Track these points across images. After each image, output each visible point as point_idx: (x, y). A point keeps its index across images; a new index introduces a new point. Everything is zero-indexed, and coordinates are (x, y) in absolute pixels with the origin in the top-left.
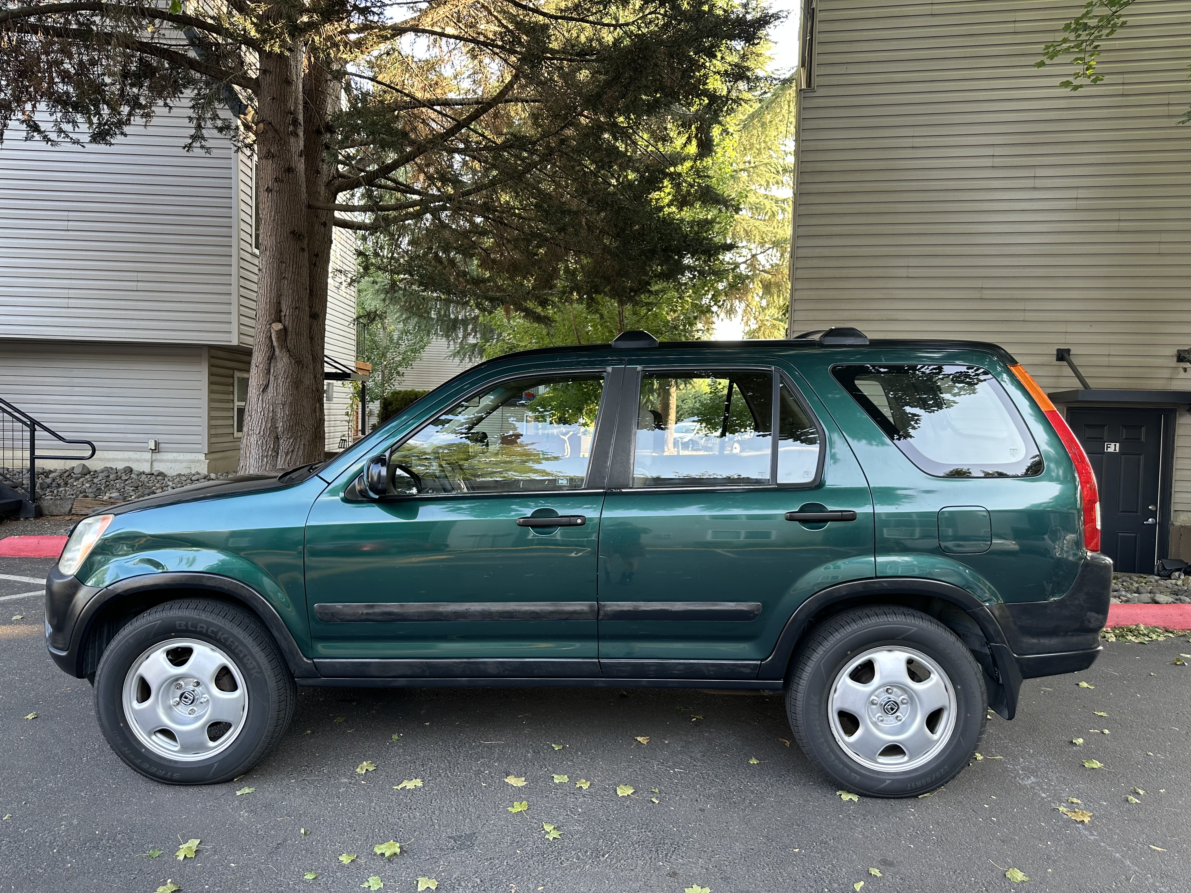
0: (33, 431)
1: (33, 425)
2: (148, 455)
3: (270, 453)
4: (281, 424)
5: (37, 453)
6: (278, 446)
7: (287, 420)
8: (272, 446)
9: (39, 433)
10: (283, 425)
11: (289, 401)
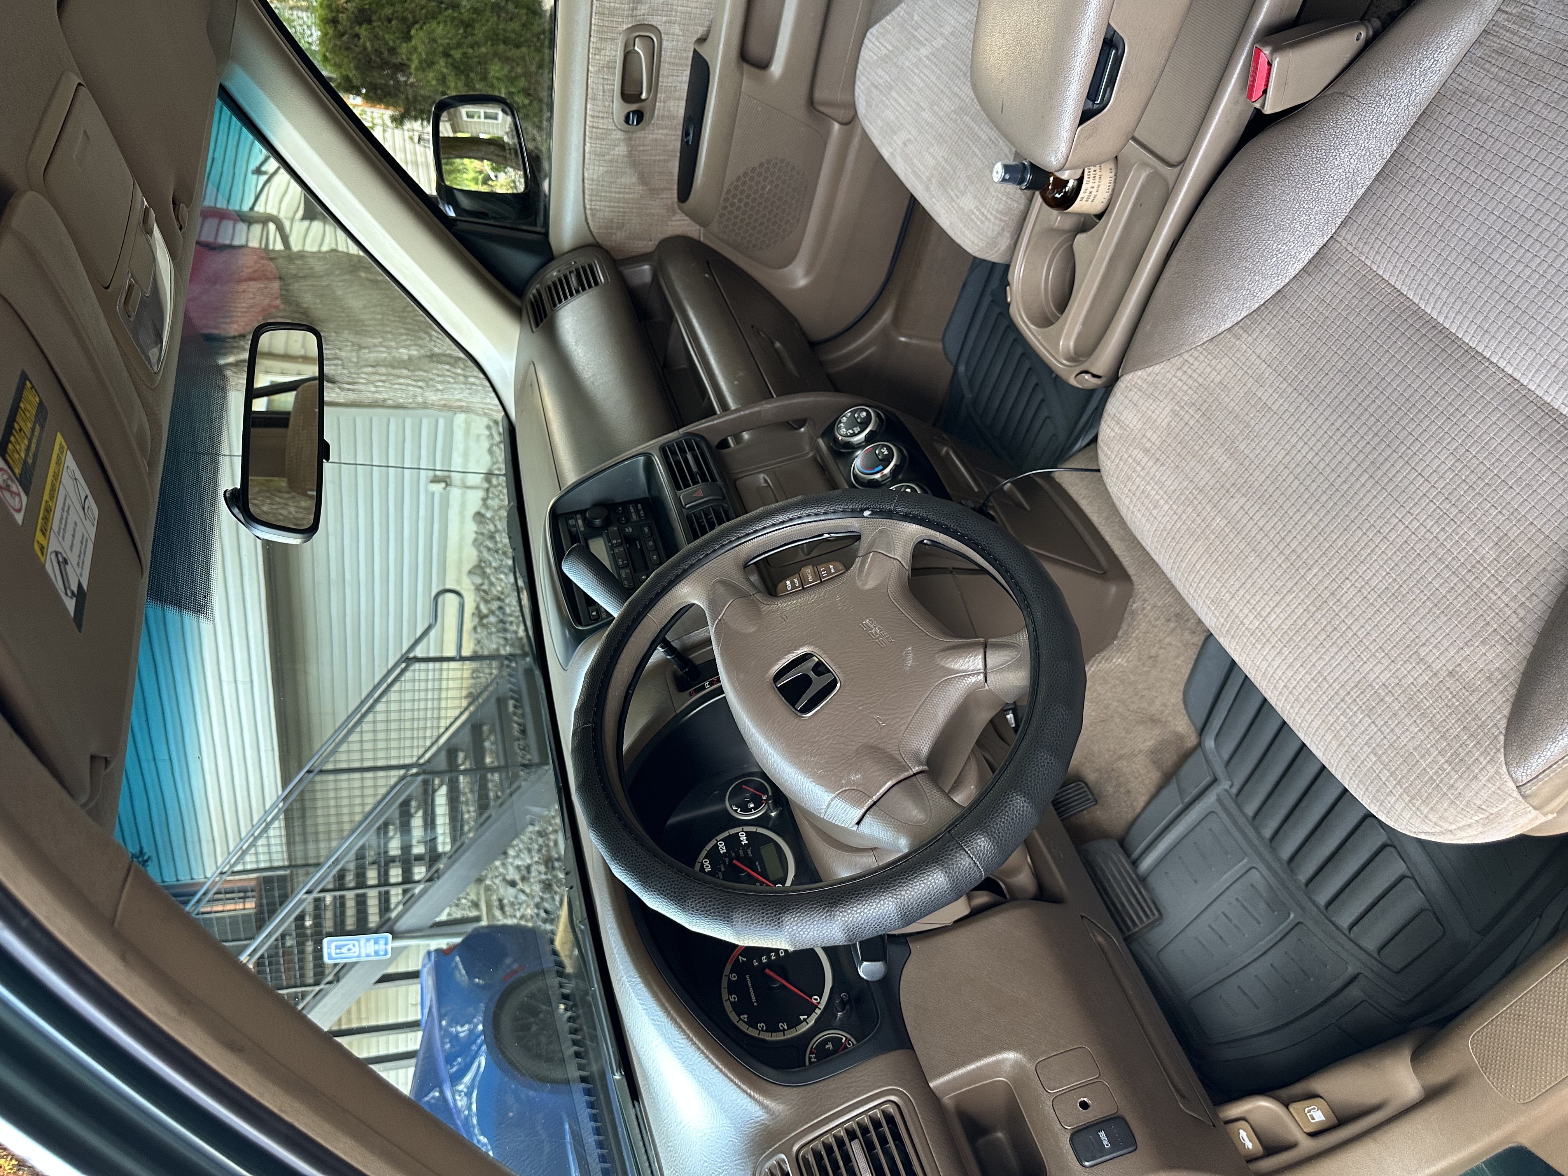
0: (417, 660)
1: (408, 660)
2: (455, 493)
3: (459, 371)
4: (402, 350)
5: (450, 652)
6: (445, 355)
7: (395, 340)
8: (447, 367)
9: (419, 652)
10: (405, 347)
11: (351, 338)
